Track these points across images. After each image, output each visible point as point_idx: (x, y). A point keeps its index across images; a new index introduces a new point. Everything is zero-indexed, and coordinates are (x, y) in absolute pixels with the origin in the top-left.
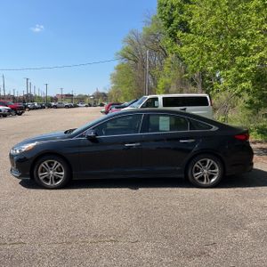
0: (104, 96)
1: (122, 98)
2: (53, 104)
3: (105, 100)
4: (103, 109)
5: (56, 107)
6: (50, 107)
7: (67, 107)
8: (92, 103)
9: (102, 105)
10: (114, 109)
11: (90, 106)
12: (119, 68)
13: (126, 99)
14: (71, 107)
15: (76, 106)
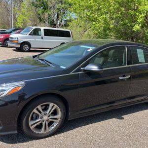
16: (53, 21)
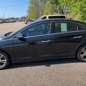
0: (25, 18)
1: (31, 18)
2: (7, 21)
3: (25, 19)
4: (25, 22)
5: (8, 22)
6: (6, 22)
7: (12, 22)
8: (21, 20)
9: (24, 21)
10: (29, 22)
11: (20, 21)
12: (29, 8)
13: (33, 18)
14: (14, 22)
15: (15, 22)
16: (63, 10)
